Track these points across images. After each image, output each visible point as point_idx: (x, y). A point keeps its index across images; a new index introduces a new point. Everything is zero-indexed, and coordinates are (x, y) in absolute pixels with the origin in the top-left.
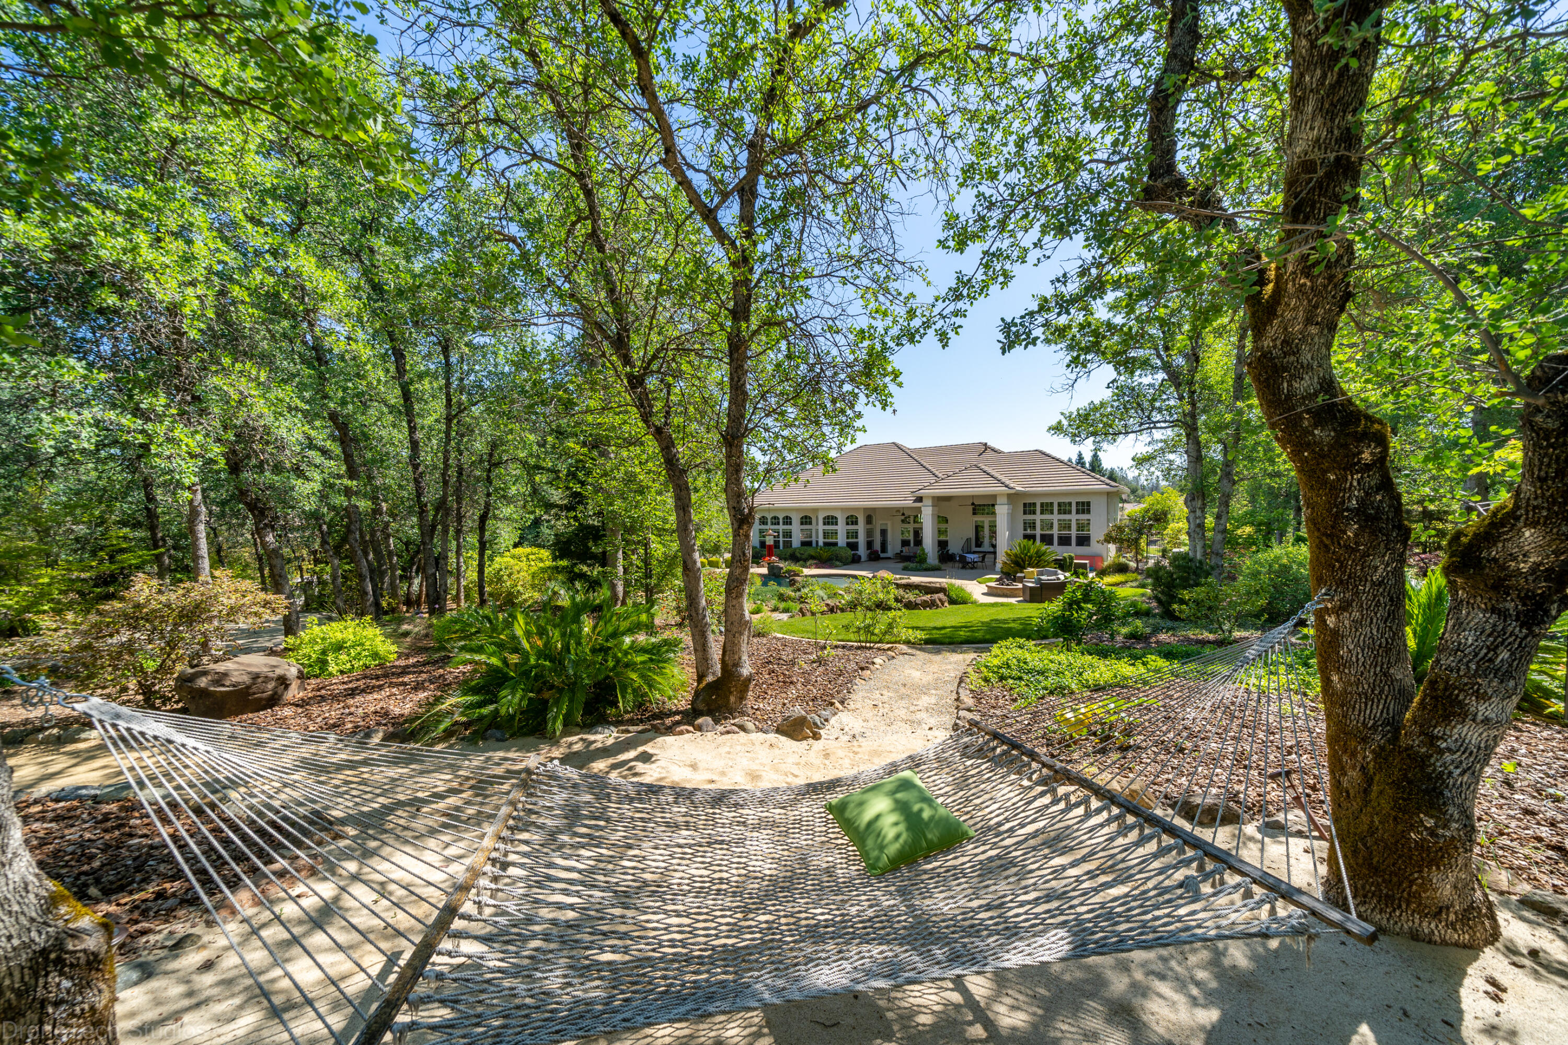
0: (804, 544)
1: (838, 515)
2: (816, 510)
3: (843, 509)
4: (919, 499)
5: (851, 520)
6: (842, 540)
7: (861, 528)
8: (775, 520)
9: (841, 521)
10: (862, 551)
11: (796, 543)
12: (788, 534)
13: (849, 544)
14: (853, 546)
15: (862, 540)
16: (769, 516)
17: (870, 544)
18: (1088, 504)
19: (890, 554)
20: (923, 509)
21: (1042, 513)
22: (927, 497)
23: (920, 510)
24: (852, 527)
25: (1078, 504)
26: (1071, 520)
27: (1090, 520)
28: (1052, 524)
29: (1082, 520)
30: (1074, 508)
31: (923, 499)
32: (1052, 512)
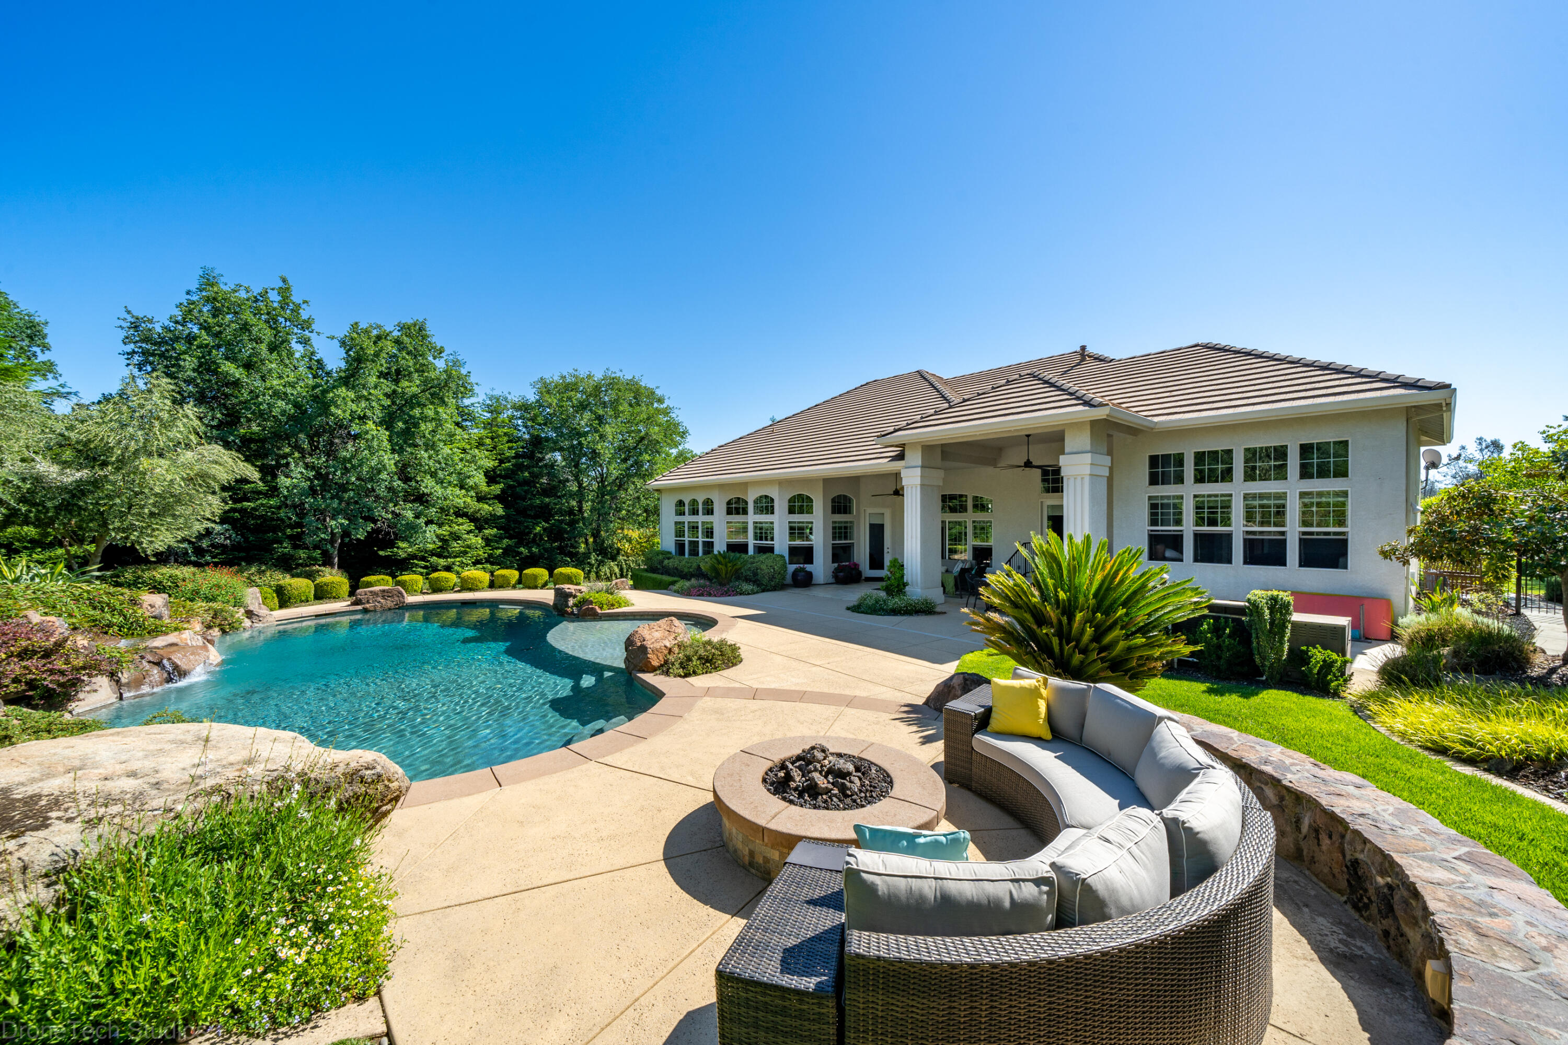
0: (731, 547)
1: (774, 493)
2: (745, 486)
3: (783, 483)
4: (900, 454)
5: (800, 504)
6: (781, 543)
7: (819, 519)
8: (694, 508)
9: (781, 506)
10: (821, 566)
11: (720, 546)
12: (709, 532)
13: (793, 550)
14: (804, 554)
15: (819, 540)
16: (687, 499)
17: (841, 553)
18: (1342, 448)
20: (904, 474)
21: (1200, 479)
22: (913, 445)
23: (897, 476)
24: (797, 518)
25: (1306, 450)
26: (1282, 496)
27: (1345, 494)
28: (1227, 506)
29: (1320, 494)
30: (1293, 462)
31: (908, 454)
32: (1227, 475)
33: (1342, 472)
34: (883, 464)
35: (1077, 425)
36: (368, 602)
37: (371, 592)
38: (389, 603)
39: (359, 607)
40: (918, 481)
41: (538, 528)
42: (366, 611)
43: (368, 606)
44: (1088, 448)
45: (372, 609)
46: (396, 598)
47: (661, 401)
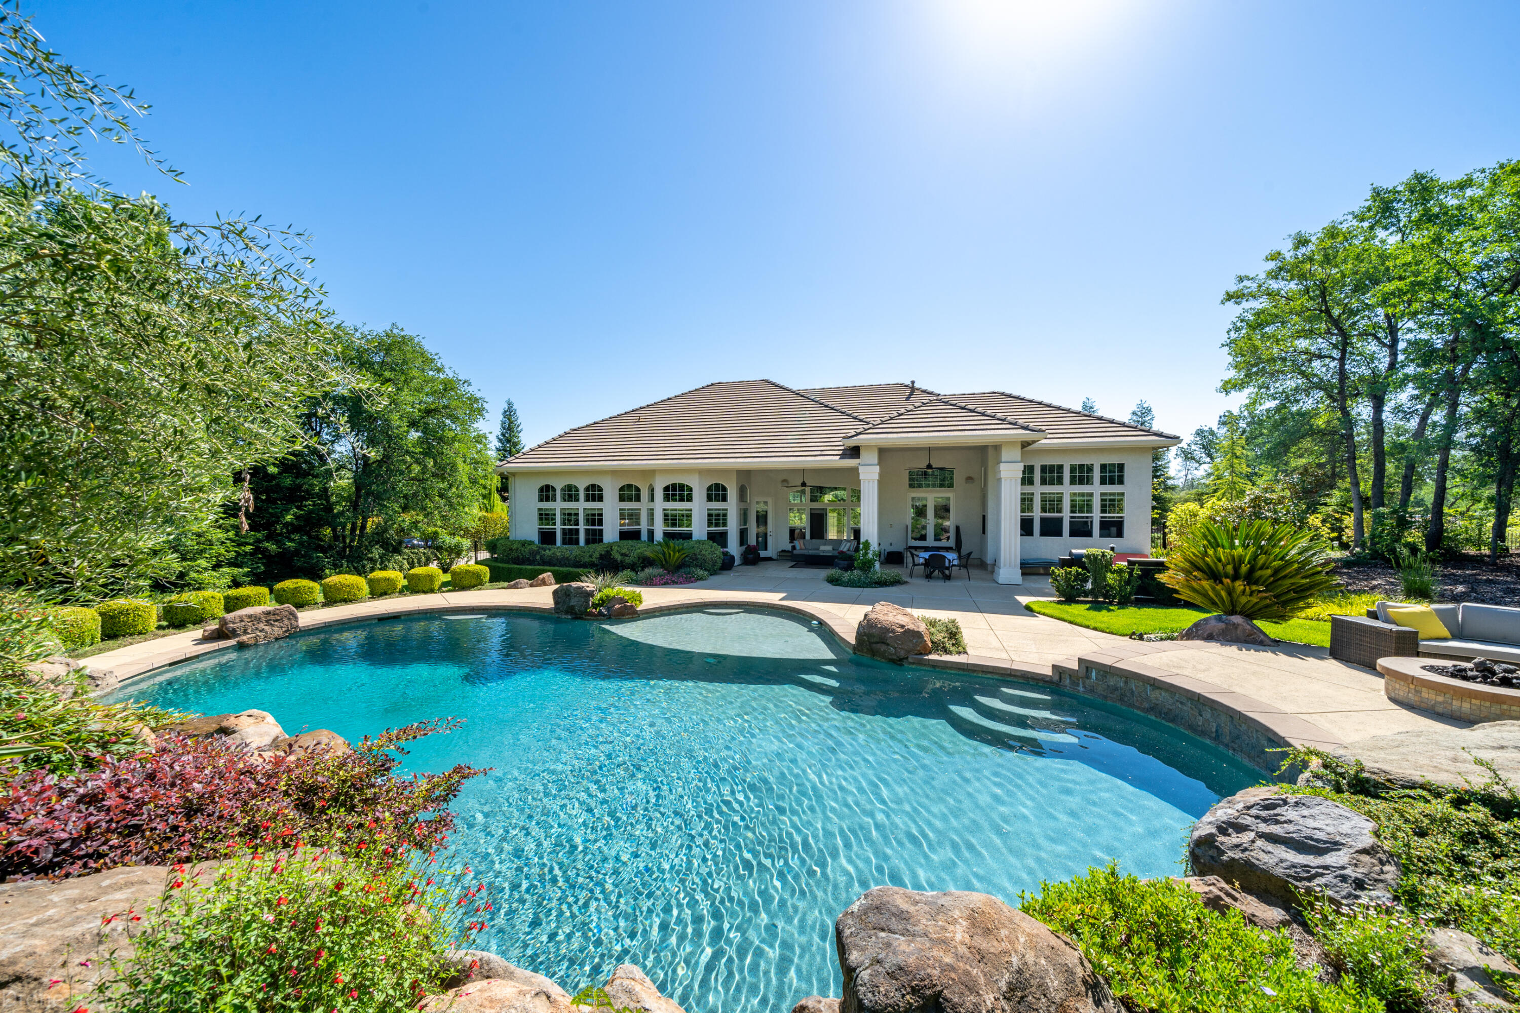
0: (625, 535)
1: (692, 481)
2: (650, 473)
3: (703, 472)
4: (854, 452)
5: (717, 493)
6: (699, 529)
7: (732, 506)
8: (570, 494)
9: (698, 493)
10: (734, 547)
11: (610, 534)
12: (596, 519)
13: (711, 536)
14: (719, 538)
15: (732, 527)
16: (559, 485)
17: (744, 535)
18: (1121, 467)
19: (770, 552)
20: (861, 469)
21: (1044, 482)
22: (869, 447)
23: (855, 471)
24: (716, 505)
25: (1103, 467)
26: (1091, 495)
27: (1123, 494)
28: (1060, 500)
29: (1111, 494)
30: (1097, 474)
31: (862, 452)
32: (1060, 481)
33: (1121, 481)
34: (834, 460)
35: (1011, 443)
36: (245, 632)
37: (250, 616)
38: (277, 631)
39: (232, 642)
40: (877, 477)
41: (289, 518)
42: (241, 646)
43: (244, 638)
44: (1019, 459)
45: (252, 642)
46: (286, 622)
47: (439, 370)
